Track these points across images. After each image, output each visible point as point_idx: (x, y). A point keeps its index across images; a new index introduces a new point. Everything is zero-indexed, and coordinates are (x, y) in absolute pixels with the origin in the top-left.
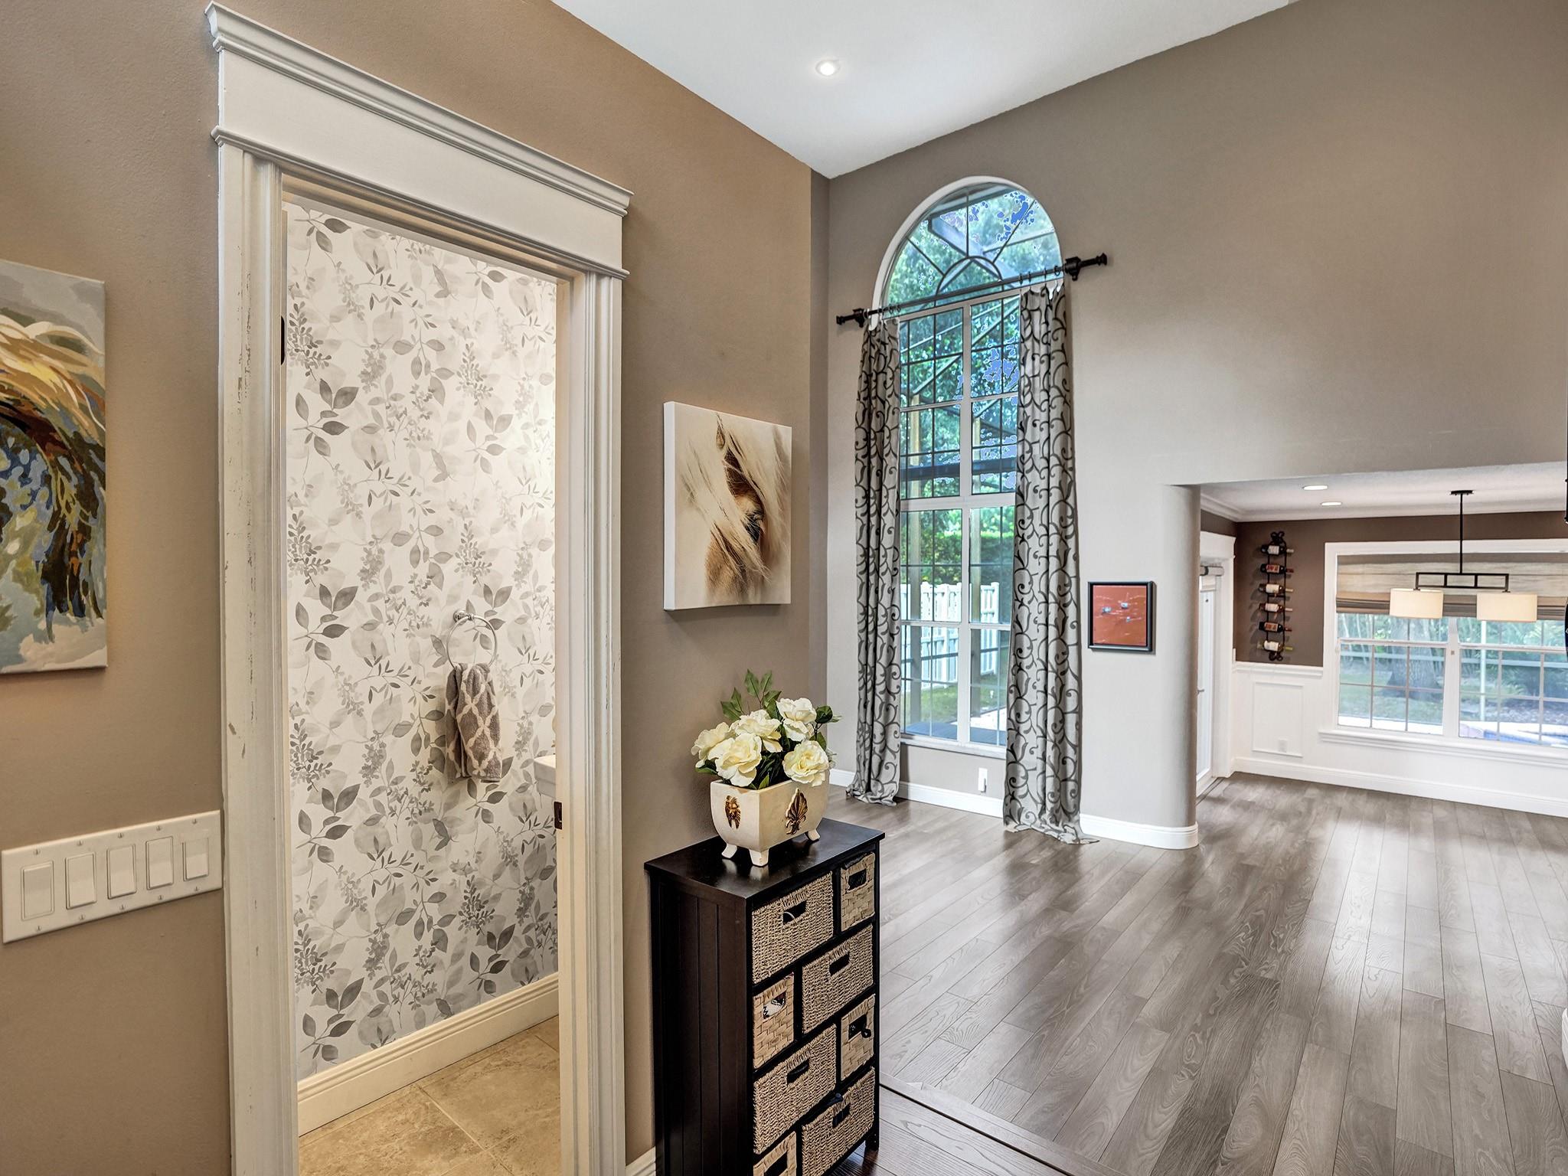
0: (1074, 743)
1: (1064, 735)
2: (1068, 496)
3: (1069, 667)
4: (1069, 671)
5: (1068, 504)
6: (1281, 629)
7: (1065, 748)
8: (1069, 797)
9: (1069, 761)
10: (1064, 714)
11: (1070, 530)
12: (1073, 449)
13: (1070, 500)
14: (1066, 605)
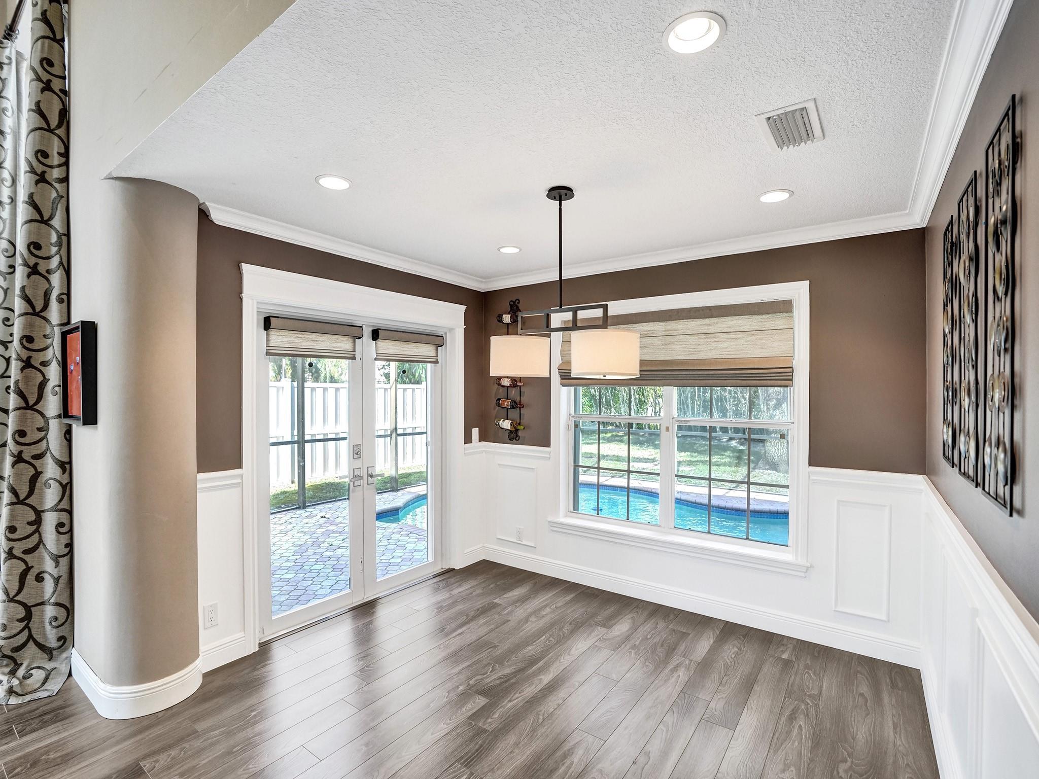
0: (55, 552)
1: (40, 541)
2: (51, 218)
3: (48, 448)
4: (48, 454)
5: (51, 226)
6: (516, 405)
7: (41, 560)
8: (48, 627)
9: (47, 577)
10: (39, 513)
11: (55, 262)
12: (66, 154)
13: (57, 222)
14: (45, 364)
